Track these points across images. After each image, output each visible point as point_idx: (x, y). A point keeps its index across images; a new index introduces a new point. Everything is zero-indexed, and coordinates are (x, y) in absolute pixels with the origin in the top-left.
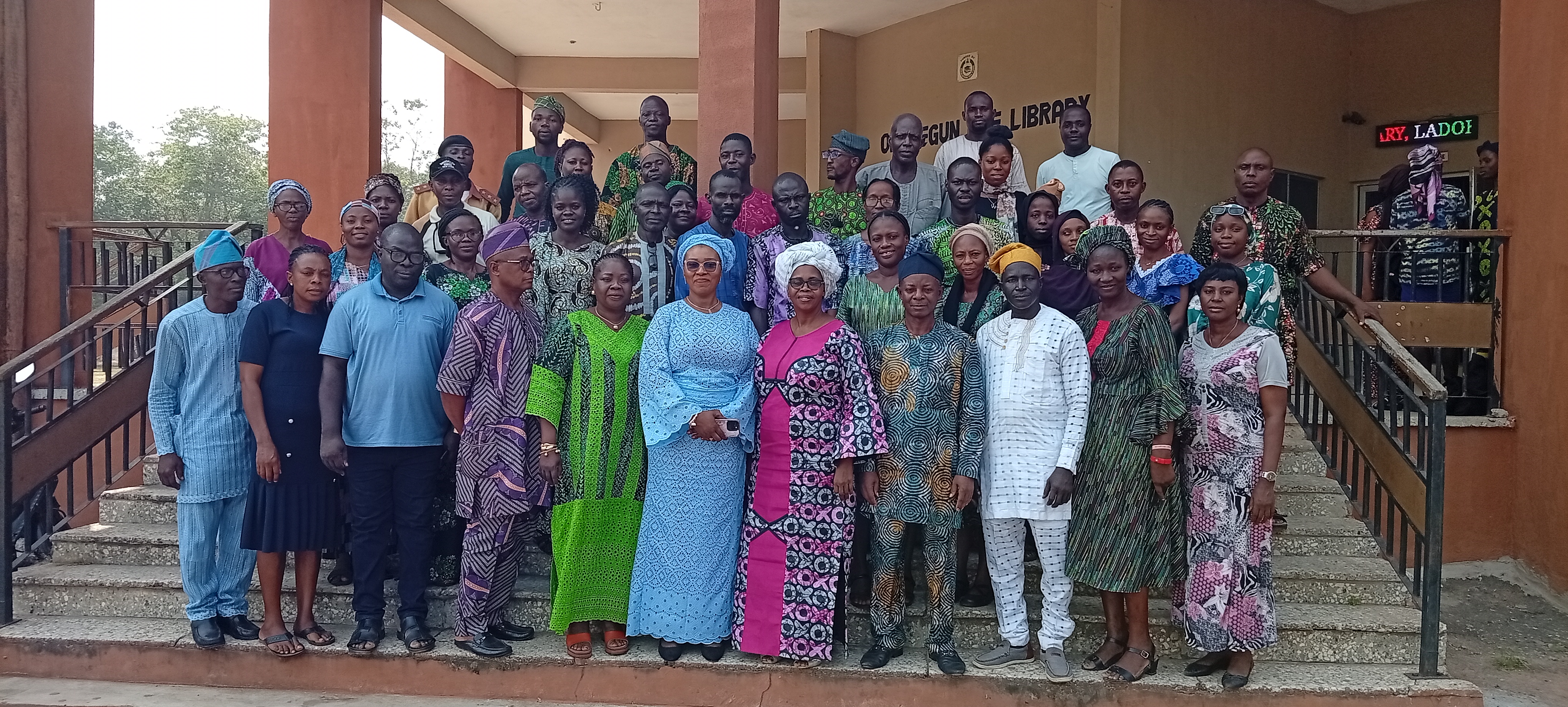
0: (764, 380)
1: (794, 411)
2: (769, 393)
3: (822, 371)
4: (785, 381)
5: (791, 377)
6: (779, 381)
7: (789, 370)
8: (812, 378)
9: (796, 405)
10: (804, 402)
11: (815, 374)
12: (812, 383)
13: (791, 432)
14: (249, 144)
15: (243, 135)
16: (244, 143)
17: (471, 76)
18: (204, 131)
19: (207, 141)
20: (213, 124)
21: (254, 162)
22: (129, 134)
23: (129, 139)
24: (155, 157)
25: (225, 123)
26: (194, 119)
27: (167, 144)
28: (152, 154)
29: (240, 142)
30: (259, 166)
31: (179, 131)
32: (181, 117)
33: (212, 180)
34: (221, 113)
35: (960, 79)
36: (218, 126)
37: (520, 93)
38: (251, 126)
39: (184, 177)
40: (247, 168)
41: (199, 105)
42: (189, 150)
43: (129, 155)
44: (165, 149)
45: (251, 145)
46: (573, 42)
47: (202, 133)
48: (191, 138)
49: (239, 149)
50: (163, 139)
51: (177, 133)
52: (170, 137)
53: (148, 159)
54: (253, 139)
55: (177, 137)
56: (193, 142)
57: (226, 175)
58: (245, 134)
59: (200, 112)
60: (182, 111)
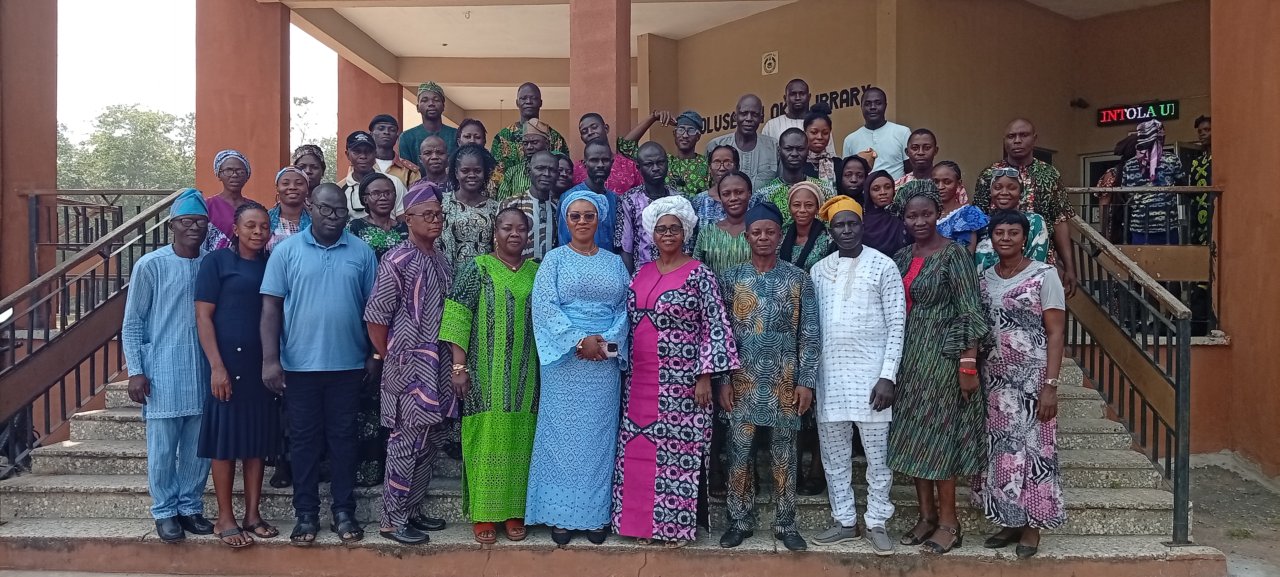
0: (636, 310)
1: (662, 335)
2: (640, 320)
3: (684, 302)
4: (653, 310)
5: (659, 307)
6: (648, 311)
7: (657, 301)
8: (676, 307)
9: (663, 330)
10: (669, 327)
11: (679, 304)
12: (676, 312)
13: (659, 352)
14: (164, 134)
15: (159, 127)
16: (161, 133)
17: (360, 73)
18: (127, 124)
19: (129, 132)
20: (134, 118)
21: (169, 150)
22: (64, 127)
23: (64, 131)
24: (85, 146)
25: (144, 117)
26: (118, 114)
27: (96, 134)
28: (83, 144)
29: (157, 132)
30: (173, 152)
31: (106, 124)
32: (107, 112)
33: (133, 164)
34: (141, 109)
35: (764, 73)
36: (139, 119)
37: (400, 87)
38: (166, 119)
39: (110, 163)
40: (163, 154)
41: (122, 103)
42: (114, 139)
43: (64, 144)
44: (94, 139)
45: (166, 135)
46: (445, 45)
47: (125, 126)
48: (116, 130)
49: (156, 138)
50: (92, 130)
51: (104, 126)
52: (98, 129)
53: (79, 147)
54: (168, 131)
55: (104, 129)
56: (118, 133)
57: (145, 160)
58: (161, 126)
59: (123, 109)
60: (108, 108)
